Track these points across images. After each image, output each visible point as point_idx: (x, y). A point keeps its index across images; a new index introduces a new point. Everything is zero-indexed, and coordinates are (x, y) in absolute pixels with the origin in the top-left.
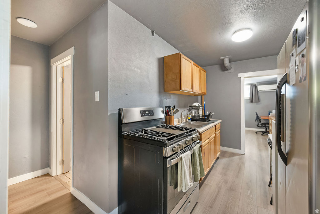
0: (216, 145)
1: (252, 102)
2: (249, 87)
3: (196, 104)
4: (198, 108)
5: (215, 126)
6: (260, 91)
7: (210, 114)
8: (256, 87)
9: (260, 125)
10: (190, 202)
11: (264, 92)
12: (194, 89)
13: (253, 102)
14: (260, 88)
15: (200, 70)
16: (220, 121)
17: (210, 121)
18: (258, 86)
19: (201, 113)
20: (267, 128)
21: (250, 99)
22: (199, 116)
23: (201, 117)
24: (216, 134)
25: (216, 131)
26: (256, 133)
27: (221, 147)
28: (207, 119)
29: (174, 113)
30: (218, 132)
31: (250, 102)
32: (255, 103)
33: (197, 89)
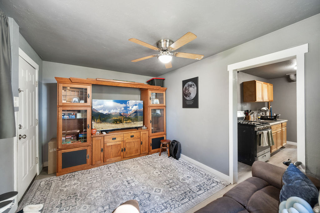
0: (282, 139)
3: (265, 108)
4: (265, 111)
5: (282, 124)
7: (276, 116)
10: (265, 156)
12: (264, 99)
15: (268, 86)
16: (286, 121)
17: (276, 120)
19: (268, 115)
22: (267, 117)
23: (268, 117)
24: (282, 129)
25: (282, 127)
27: (287, 142)
28: (274, 119)
29: (251, 114)
30: (284, 129)
33: (266, 99)
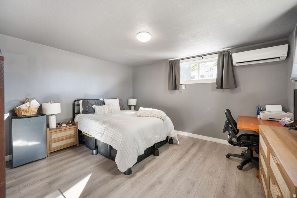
1: (221, 87)
2: (216, 57)
6: (237, 65)
8: (230, 57)
9: (234, 140)
11: (248, 65)
13: (224, 86)
14: (237, 58)
18: (233, 54)
20: (253, 149)
21: (217, 83)
26: (228, 156)
31: (217, 88)
32: (229, 90)
